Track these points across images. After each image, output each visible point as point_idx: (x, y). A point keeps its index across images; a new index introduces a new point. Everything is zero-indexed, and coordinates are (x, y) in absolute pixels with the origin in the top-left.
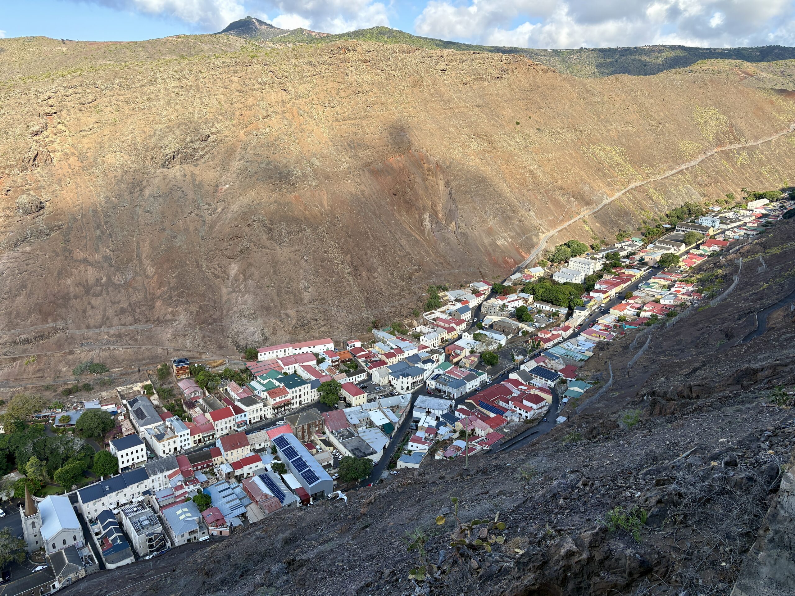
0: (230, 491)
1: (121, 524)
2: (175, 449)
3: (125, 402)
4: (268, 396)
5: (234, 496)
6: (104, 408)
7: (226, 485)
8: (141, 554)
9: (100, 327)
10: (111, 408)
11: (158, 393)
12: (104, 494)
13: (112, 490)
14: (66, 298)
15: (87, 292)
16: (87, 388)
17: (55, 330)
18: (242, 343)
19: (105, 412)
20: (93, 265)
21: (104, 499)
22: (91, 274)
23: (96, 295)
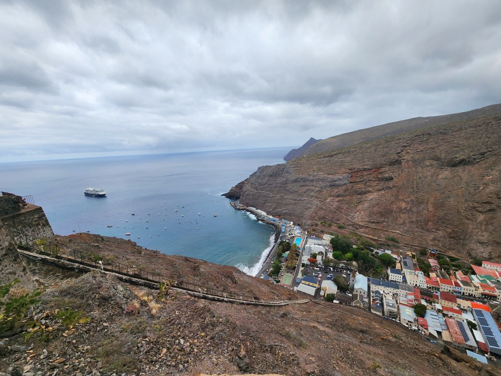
0: (437, 318)
1: (382, 299)
2: (416, 285)
3: (401, 256)
4: (480, 287)
5: (438, 321)
6: (392, 255)
7: (436, 314)
8: (386, 315)
9: (401, 225)
10: (395, 256)
11: (417, 259)
12: (379, 285)
13: (382, 285)
14: (391, 211)
15: (400, 212)
16: (388, 245)
17: (384, 222)
18: (473, 254)
19: (392, 257)
20: (405, 202)
21: (379, 287)
22: (403, 205)
23: (403, 213)
